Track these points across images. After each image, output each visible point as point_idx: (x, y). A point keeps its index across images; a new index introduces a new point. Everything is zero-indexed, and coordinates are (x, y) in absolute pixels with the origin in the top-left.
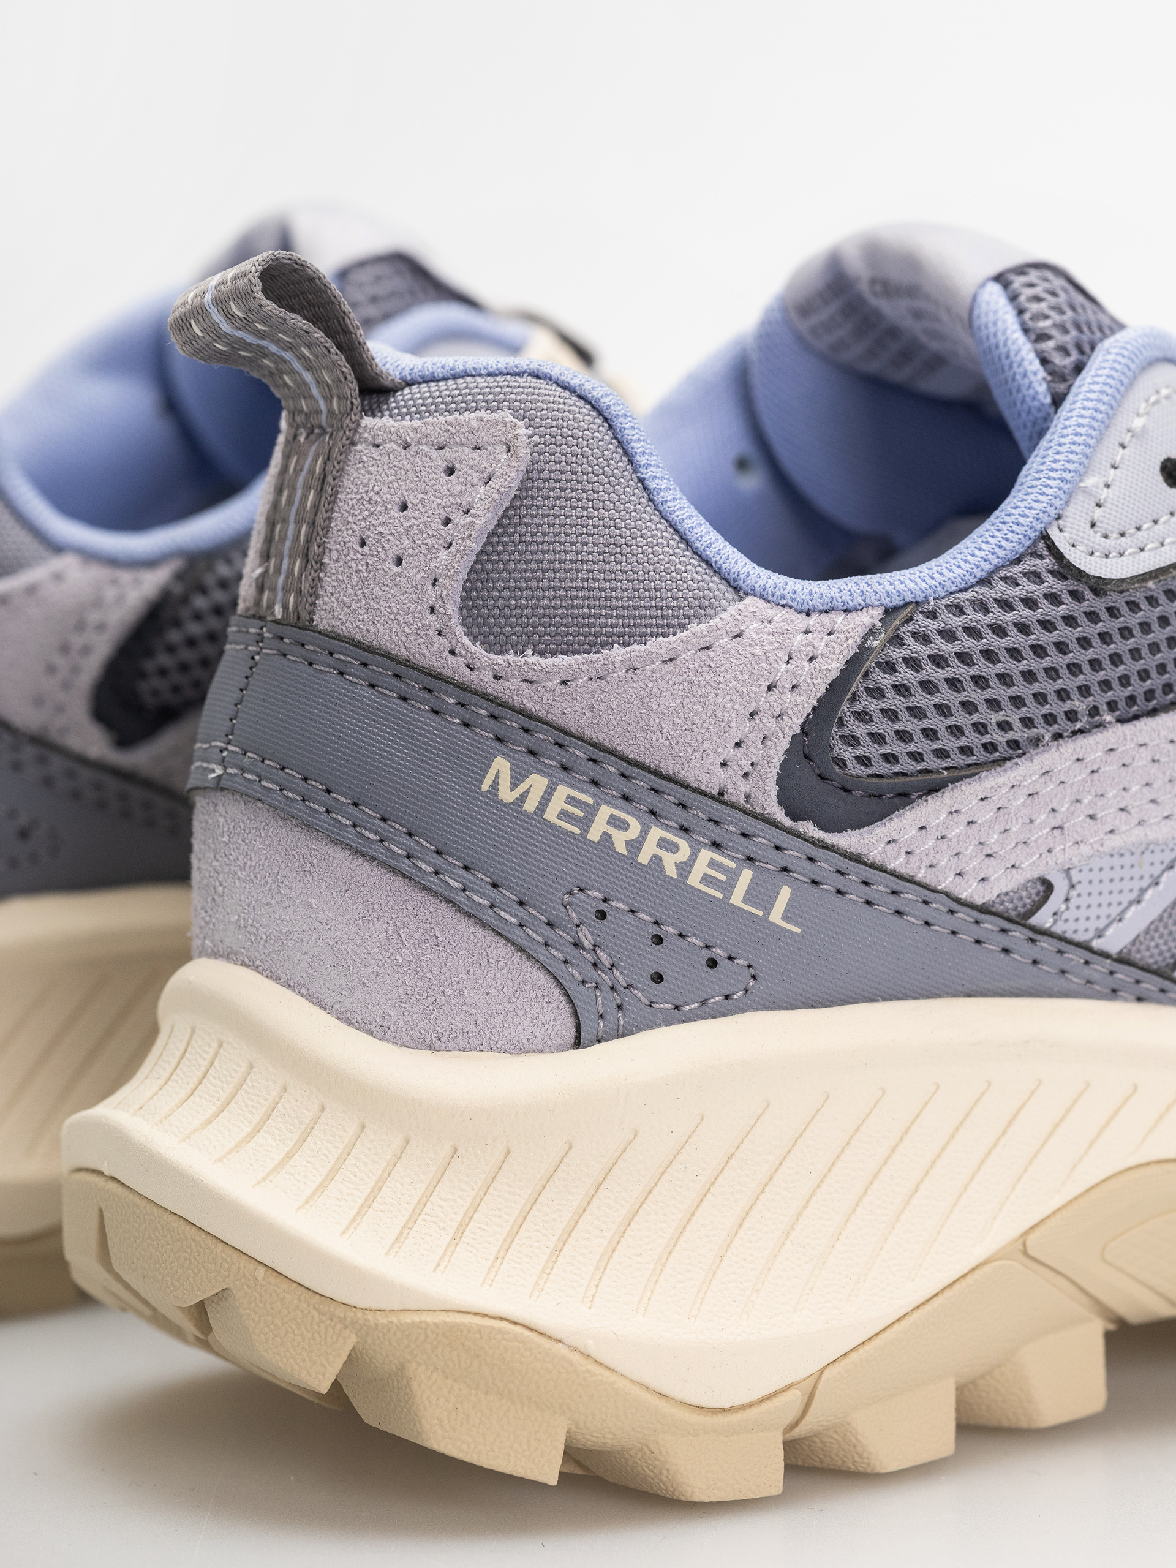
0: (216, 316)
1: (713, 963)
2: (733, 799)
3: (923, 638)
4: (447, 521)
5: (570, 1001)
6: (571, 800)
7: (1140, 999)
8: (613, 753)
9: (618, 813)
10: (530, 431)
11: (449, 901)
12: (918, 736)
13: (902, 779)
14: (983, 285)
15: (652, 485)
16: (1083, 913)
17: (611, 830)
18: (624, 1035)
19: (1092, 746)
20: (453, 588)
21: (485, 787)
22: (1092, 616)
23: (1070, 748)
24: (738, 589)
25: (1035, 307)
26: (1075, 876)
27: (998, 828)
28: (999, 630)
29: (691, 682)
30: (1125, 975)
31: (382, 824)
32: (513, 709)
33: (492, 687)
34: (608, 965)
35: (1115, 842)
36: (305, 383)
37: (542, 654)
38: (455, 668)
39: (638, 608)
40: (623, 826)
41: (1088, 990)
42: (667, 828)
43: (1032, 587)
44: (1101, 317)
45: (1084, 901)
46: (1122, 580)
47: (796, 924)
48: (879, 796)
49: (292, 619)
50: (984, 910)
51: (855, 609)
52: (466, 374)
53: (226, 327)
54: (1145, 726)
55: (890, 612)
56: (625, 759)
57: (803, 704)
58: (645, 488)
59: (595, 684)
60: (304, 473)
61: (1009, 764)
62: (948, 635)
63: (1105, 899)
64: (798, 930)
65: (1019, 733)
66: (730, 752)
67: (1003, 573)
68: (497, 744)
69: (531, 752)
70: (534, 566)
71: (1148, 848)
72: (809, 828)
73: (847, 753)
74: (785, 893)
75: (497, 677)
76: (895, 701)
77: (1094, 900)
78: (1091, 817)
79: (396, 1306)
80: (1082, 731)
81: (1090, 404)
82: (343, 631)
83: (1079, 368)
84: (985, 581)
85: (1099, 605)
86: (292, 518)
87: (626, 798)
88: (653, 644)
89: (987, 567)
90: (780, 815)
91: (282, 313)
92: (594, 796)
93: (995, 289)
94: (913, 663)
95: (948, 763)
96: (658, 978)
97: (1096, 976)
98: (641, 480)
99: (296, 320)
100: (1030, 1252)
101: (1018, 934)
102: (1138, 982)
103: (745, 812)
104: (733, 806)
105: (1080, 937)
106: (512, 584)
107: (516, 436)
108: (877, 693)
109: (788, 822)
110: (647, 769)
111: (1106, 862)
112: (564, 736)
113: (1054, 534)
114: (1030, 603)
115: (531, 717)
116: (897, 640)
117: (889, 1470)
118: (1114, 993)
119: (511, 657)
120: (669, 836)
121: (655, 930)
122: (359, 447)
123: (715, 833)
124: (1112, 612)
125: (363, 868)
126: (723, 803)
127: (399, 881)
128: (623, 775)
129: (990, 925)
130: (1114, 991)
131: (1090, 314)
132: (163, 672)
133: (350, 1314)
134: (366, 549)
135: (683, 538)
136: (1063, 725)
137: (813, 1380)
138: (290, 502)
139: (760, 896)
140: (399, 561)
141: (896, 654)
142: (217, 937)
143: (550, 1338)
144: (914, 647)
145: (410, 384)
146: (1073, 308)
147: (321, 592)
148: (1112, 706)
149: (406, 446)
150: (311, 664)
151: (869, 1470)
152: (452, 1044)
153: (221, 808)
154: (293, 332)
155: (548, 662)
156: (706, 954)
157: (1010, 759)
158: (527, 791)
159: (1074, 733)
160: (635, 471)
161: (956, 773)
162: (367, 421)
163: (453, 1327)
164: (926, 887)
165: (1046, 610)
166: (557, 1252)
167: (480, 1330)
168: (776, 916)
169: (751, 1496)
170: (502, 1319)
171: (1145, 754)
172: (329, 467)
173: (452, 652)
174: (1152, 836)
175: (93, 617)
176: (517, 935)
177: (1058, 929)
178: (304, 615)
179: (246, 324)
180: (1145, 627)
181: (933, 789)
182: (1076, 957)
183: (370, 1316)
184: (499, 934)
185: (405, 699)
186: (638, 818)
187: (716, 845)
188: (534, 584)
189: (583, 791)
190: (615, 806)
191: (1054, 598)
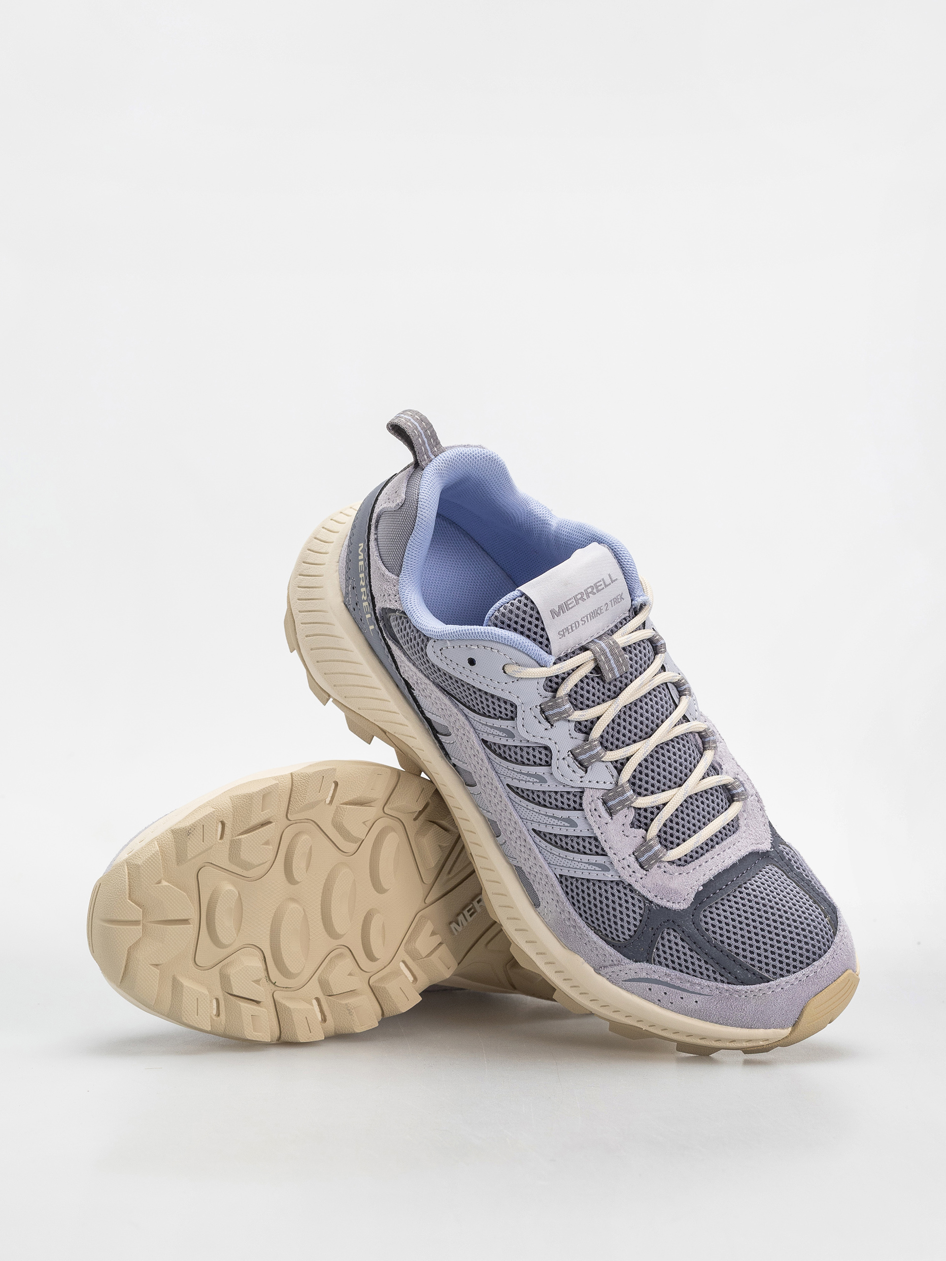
47: (373, 633)
74: (373, 627)
139: (370, 622)
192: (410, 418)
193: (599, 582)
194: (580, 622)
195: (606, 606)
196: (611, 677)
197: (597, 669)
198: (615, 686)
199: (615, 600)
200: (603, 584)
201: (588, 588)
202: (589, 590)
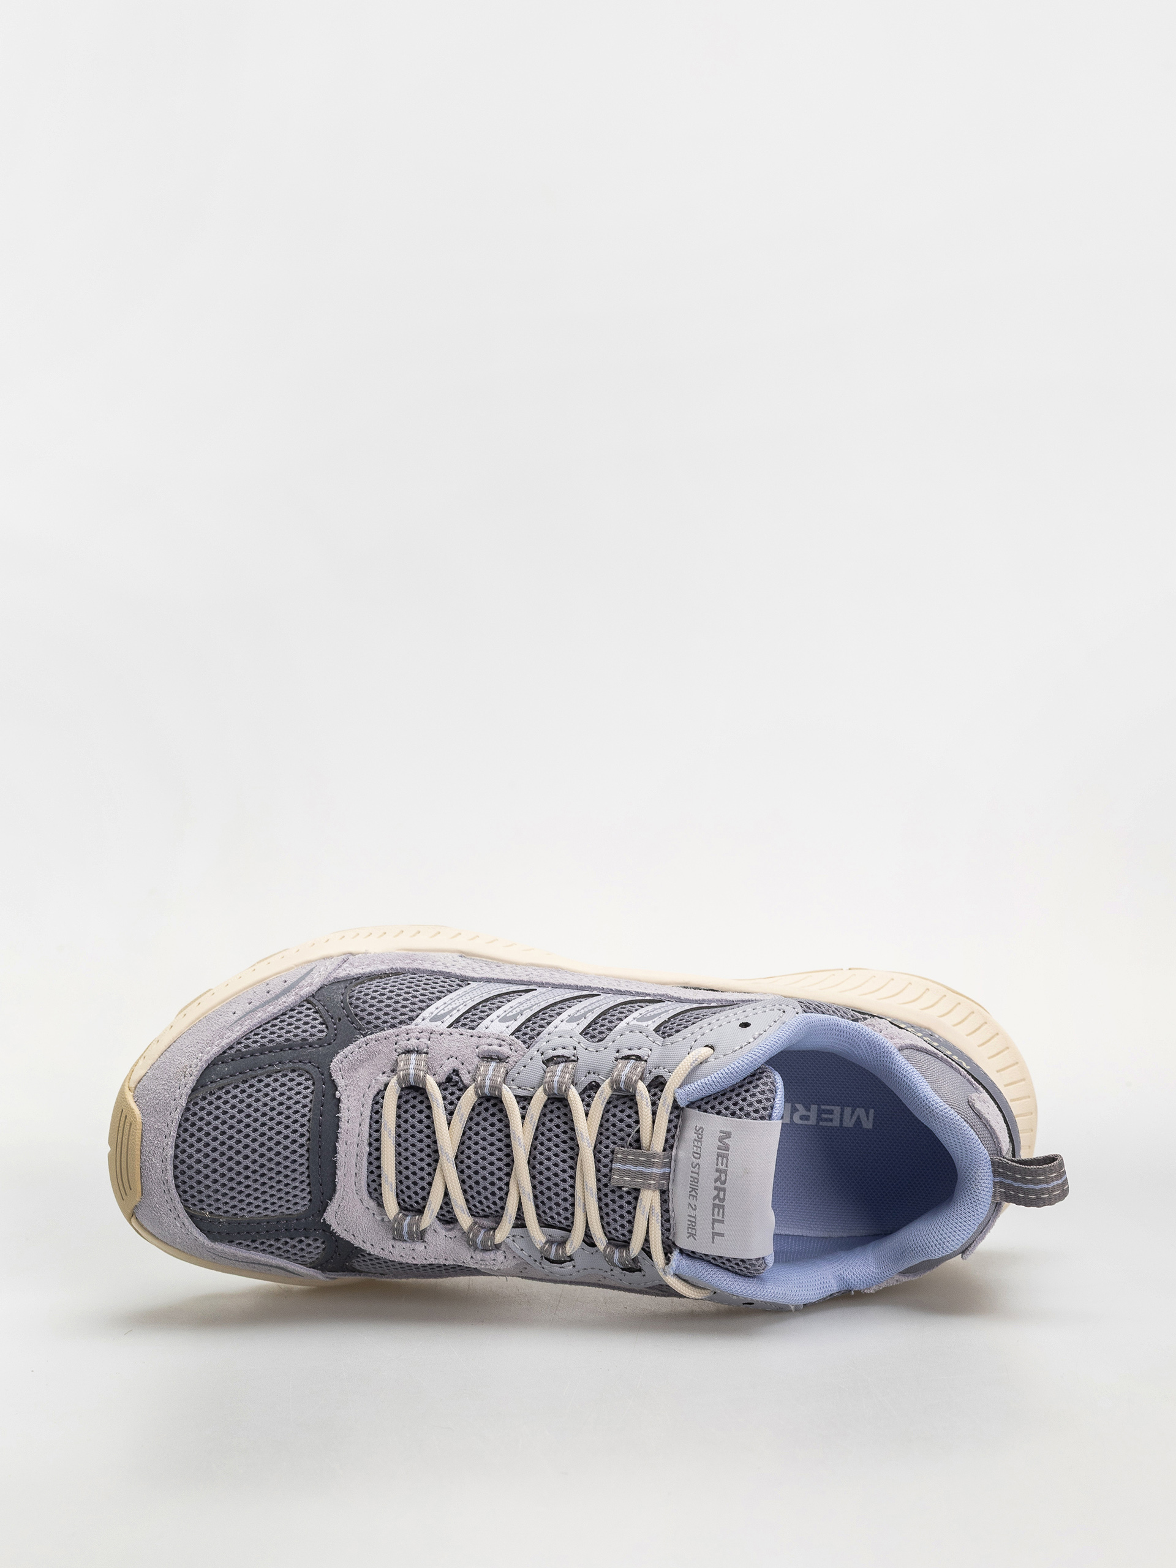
192: (1050, 1186)
193: (723, 1214)
194: (697, 1161)
195: (694, 1207)
196: (618, 1156)
197: (637, 1143)
198: (606, 1156)
199: (693, 1224)
200: (718, 1218)
201: (724, 1195)
202: (721, 1194)
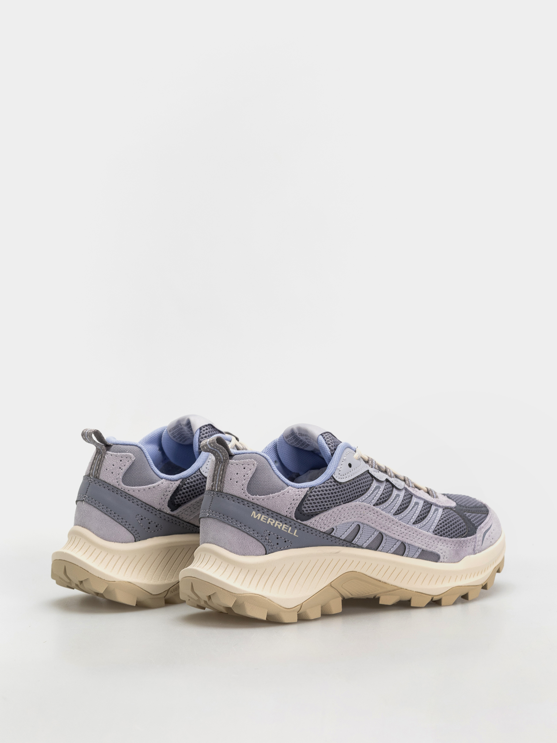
0: (209, 446)
1: (285, 542)
2: (288, 517)
3: (315, 492)
4: (244, 476)
5: (265, 548)
6: (264, 517)
7: (347, 546)
8: (270, 510)
9: (271, 519)
10: (256, 462)
11: (246, 533)
12: (315, 507)
13: (312, 513)
14: (319, 436)
15: (274, 470)
16: (338, 533)
17: (270, 522)
18: (273, 553)
19: (340, 507)
20: (246, 486)
21: (252, 516)
22: (340, 488)
23: (336, 508)
24: (288, 485)
25: (327, 440)
26: (337, 528)
27: (326, 520)
28: (326, 490)
29: (282, 500)
30: (345, 543)
31: (236, 522)
32: (255, 504)
33: (252, 501)
34: (270, 542)
35: (343, 522)
36: (219, 454)
37: (259, 495)
38: (246, 498)
39: (273, 488)
40: (272, 521)
41: (339, 545)
42: (279, 521)
43: (331, 484)
44: (337, 440)
45: (339, 531)
46: (344, 482)
47: (297, 535)
48: (309, 516)
49: (219, 491)
50: (324, 533)
51: (305, 488)
52: (245, 453)
53: (210, 447)
54: (347, 504)
55: (310, 488)
56: (272, 511)
57: (298, 502)
58: (273, 470)
59: (268, 500)
60: (220, 468)
61: (328, 511)
62: (319, 491)
63: (342, 531)
64: (298, 536)
65: (329, 506)
66: (287, 510)
67: (326, 482)
68: (253, 509)
69: (258, 510)
70: (258, 482)
71: (348, 523)
72: (299, 521)
73: (304, 509)
74: (296, 531)
75: (253, 499)
76: (311, 501)
77: (340, 531)
78: (340, 518)
79: (242, 593)
80: (338, 505)
81: (338, 455)
82: (229, 493)
83: (335, 449)
84: (324, 483)
85: (341, 486)
86: (218, 475)
87: (272, 517)
88: (276, 494)
89: (324, 481)
90: (295, 519)
91: (219, 445)
92: (268, 517)
93: (321, 436)
94: (314, 496)
95: (319, 510)
96: (278, 544)
97: (340, 543)
98: (272, 469)
99: (221, 446)
100: (332, 585)
101: (329, 536)
102: (346, 544)
103: (290, 519)
104: (288, 518)
105: (338, 537)
106: (254, 485)
107: (255, 463)
108: (309, 500)
109: (296, 520)
110: (275, 512)
111: (342, 525)
112: (263, 508)
113: (334, 476)
114: (331, 486)
115: (258, 505)
116: (311, 492)
117: (312, 619)
118: (343, 546)
119: (255, 496)
120: (279, 523)
121: (277, 537)
122: (229, 465)
123: (286, 522)
124: (342, 487)
125: (233, 529)
126: (287, 517)
127: (239, 530)
128: (272, 514)
129: (325, 535)
130: (343, 545)
131: (335, 440)
132: (179, 498)
133: (236, 595)
134: (231, 480)
135: (279, 478)
136: (335, 504)
137: (301, 604)
138: (217, 473)
139: (292, 531)
140: (237, 482)
141: (311, 494)
142: (208, 540)
143: (265, 597)
144: (314, 493)
145: (236, 455)
146: (333, 439)
147: (224, 487)
148: (342, 501)
149: (237, 465)
150: (223, 498)
151: (309, 619)
152: (247, 555)
153: (208, 520)
154: (220, 448)
155: (260, 497)
156: (284, 540)
157: (328, 510)
158: (258, 516)
159: (337, 506)
160: (271, 468)
161: (320, 512)
162: (230, 461)
163: (251, 596)
164: (316, 529)
165: (333, 487)
166: (265, 585)
167: (255, 596)
168: (295, 534)
169: (293, 622)
170: (258, 595)
171: (347, 509)
172: (224, 468)
173: (246, 496)
174: (348, 521)
175: (168, 490)
176: (257, 538)
177: (335, 536)
178: (222, 491)
179: (213, 447)
180: (347, 489)
181: (317, 515)
182: (338, 540)
183: (239, 595)
184: (254, 538)
185: (239, 503)
186: (274, 520)
187: (286, 524)
188: (258, 485)
189: (266, 516)
190: (271, 518)
191: (334, 485)
